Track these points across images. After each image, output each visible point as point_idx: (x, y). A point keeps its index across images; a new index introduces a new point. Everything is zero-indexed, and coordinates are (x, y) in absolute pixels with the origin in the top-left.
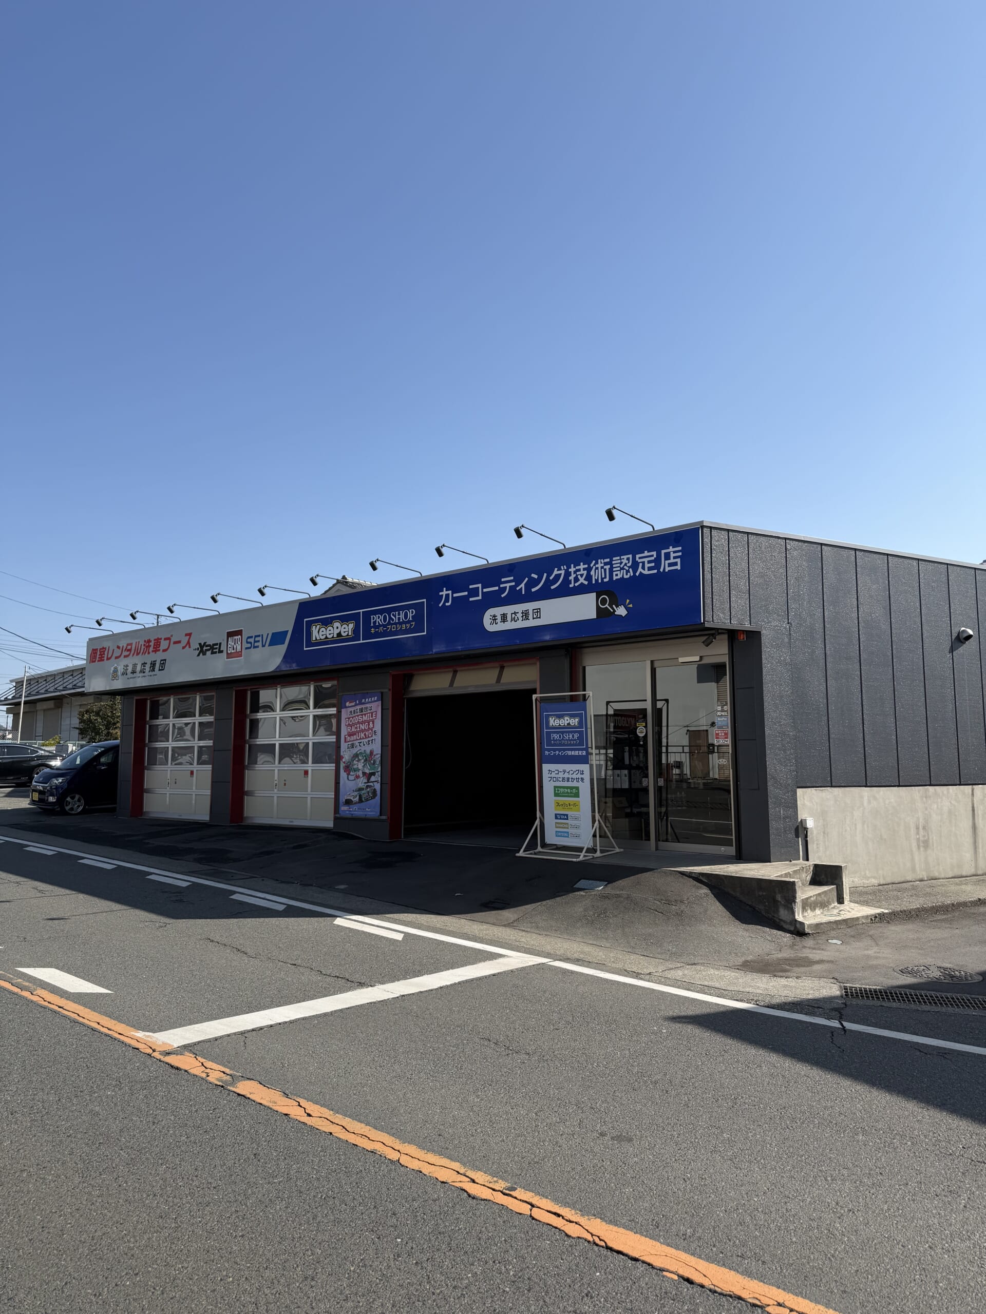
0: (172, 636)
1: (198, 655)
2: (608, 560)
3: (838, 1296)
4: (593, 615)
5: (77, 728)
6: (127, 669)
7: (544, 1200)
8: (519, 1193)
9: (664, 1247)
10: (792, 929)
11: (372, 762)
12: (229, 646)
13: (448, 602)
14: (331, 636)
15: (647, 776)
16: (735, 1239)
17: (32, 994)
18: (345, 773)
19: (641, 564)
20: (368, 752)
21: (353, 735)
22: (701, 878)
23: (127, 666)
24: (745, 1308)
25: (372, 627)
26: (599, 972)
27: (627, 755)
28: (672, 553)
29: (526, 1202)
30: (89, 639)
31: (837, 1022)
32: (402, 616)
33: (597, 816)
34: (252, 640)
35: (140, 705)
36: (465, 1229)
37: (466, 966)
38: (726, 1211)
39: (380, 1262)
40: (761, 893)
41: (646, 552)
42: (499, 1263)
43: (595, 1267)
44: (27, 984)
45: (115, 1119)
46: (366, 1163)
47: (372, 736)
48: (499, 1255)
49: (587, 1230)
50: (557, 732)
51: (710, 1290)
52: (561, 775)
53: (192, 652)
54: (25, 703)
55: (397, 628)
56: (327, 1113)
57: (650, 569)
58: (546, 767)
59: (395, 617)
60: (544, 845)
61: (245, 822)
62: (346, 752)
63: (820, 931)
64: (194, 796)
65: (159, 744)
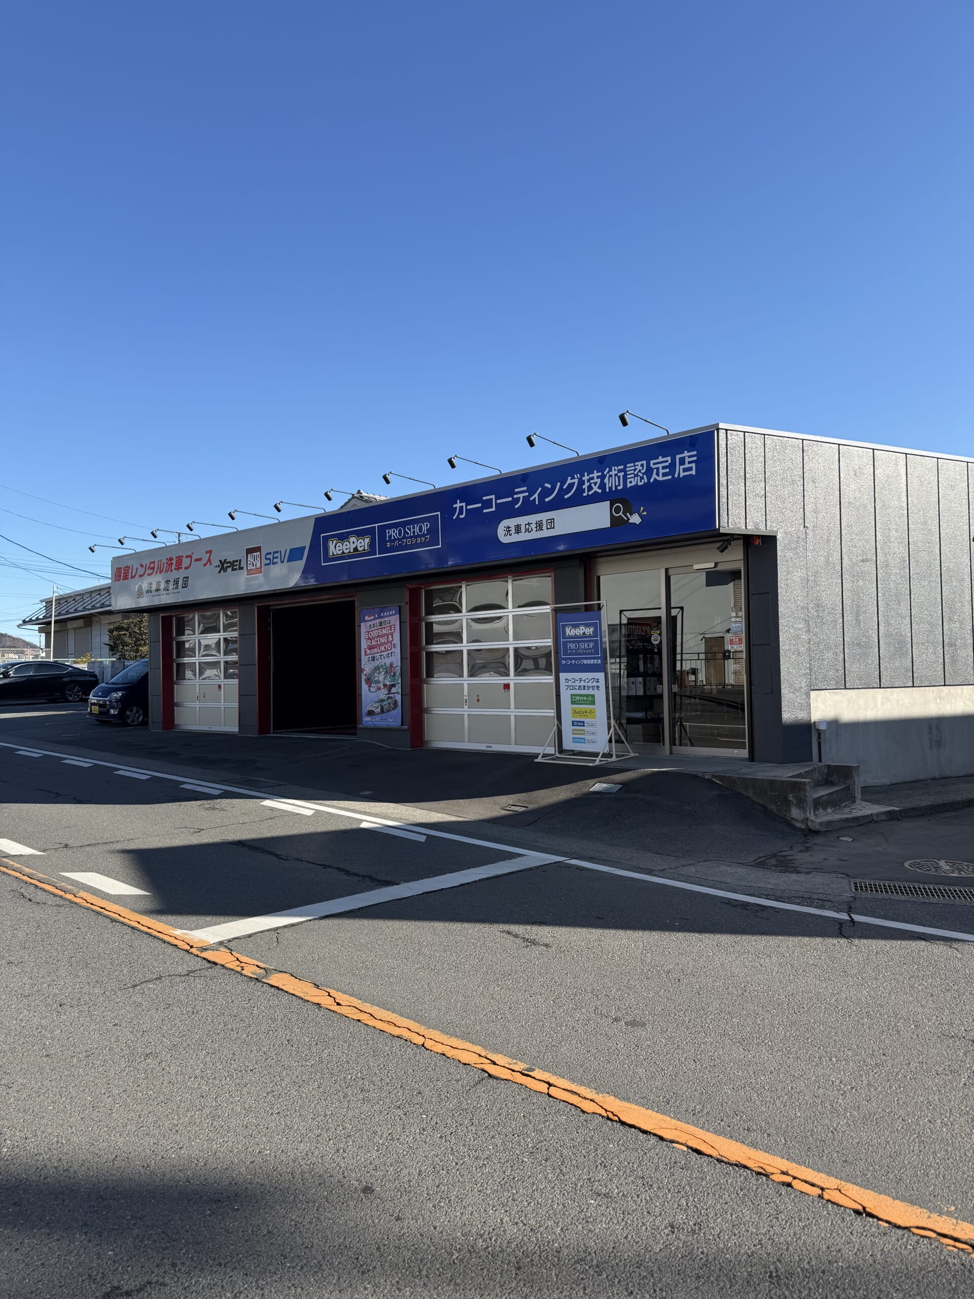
0: (193, 553)
1: (220, 572)
2: (622, 467)
3: (839, 1165)
4: (607, 524)
5: (107, 645)
6: (151, 587)
7: (561, 1080)
8: (537, 1073)
9: (674, 1121)
10: (804, 827)
11: (392, 674)
12: (249, 562)
13: (462, 514)
14: (348, 551)
15: (661, 683)
16: (742, 1114)
17: (75, 897)
18: (367, 686)
19: (655, 470)
20: (388, 664)
21: (373, 648)
22: (714, 779)
23: (151, 584)
24: (750, 1175)
25: (388, 541)
26: (614, 869)
27: (641, 663)
28: (686, 458)
29: (545, 1082)
30: (113, 558)
31: (846, 914)
32: (417, 529)
33: (612, 722)
34: (270, 556)
35: (167, 622)
36: (487, 1106)
37: (486, 865)
38: (734, 1089)
39: (407, 1136)
40: (773, 794)
41: (660, 457)
42: (518, 1136)
43: (609, 1140)
44: (70, 887)
45: (157, 1009)
46: (393, 1047)
47: (391, 649)
48: (518, 1128)
49: (601, 1107)
50: (573, 642)
51: (718, 1160)
52: (577, 683)
53: (213, 569)
54: (56, 622)
55: (412, 542)
56: (356, 1002)
57: (664, 475)
58: (563, 676)
59: (410, 530)
60: (561, 751)
61: (273, 733)
62: (366, 665)
63: (830, 829)
64: (223, 709)
65: (186, 660)
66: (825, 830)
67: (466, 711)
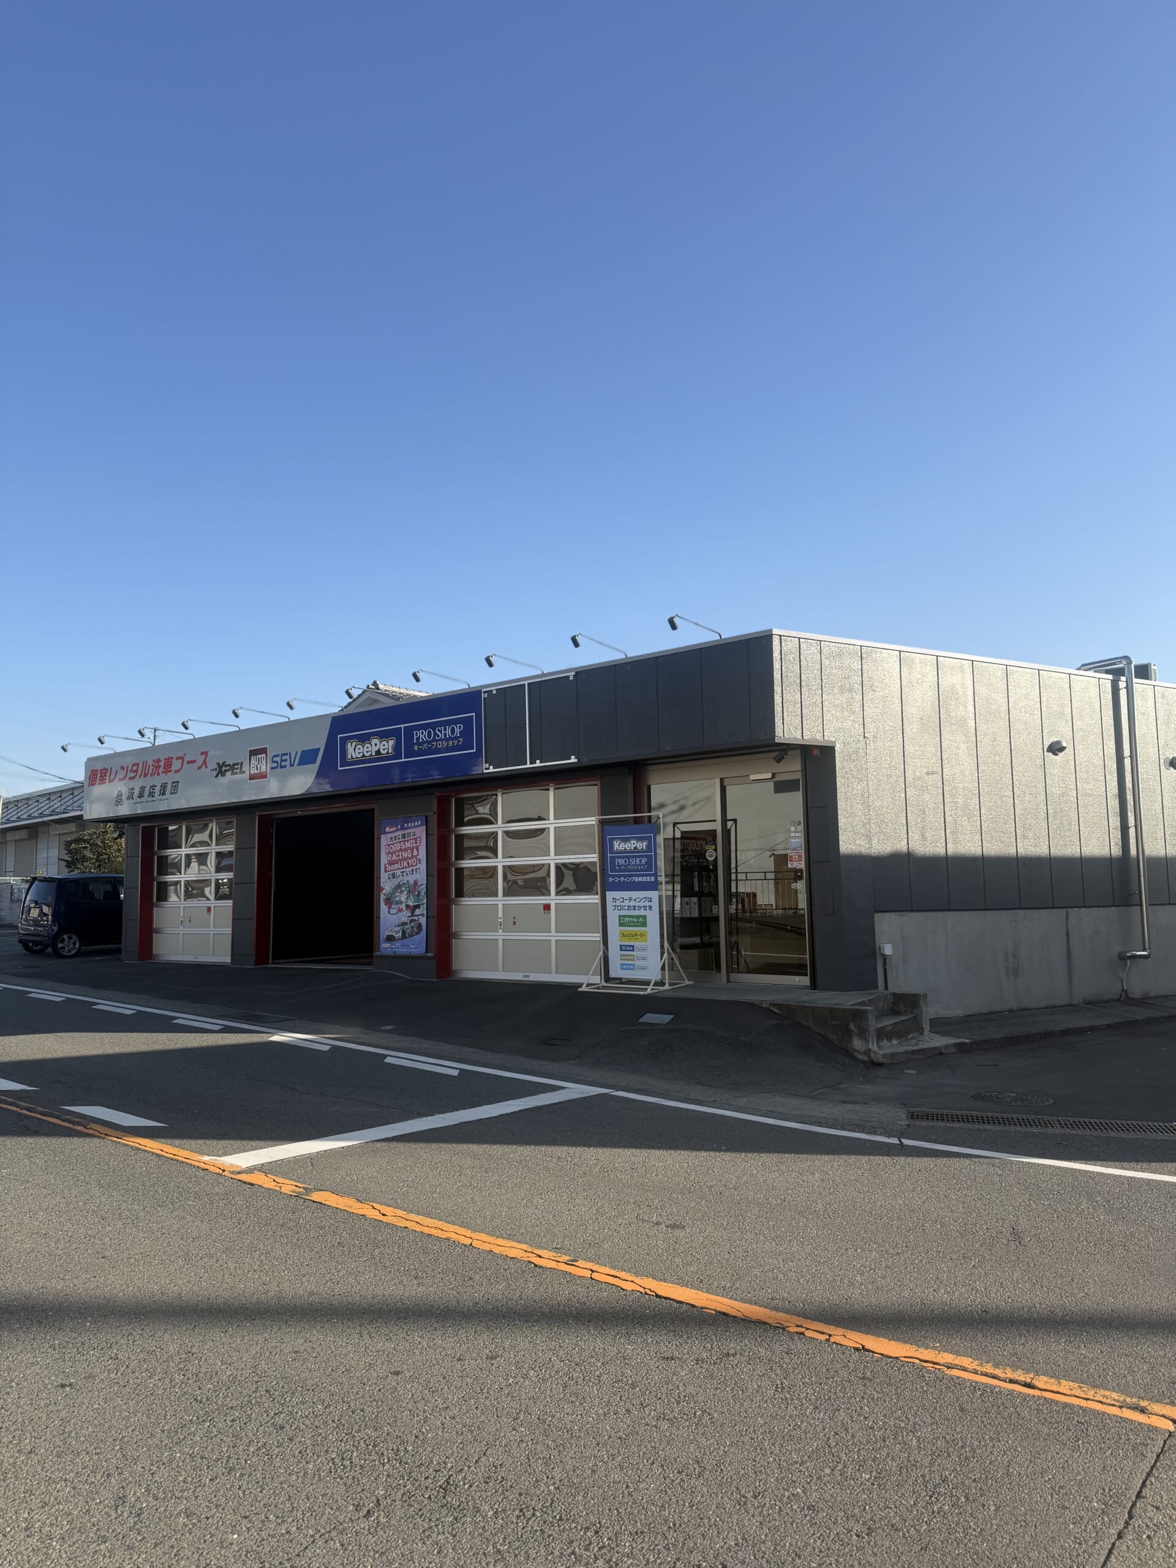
0: (185, 755)
1: (217, 776)
3: (847, 1320)
5: (64, 860)
6: (133, 793)
7: (603, 1267)
8: (580, 1263)
9: (705, 1294)
10: (866, 1059)
11: (417, 893)
12: (252, 766)
14: (369, 754)
15: (717, 904)
16: (768, 1289)
18: (386, 907)
20: (412, 882)
21: (394, 864)
22: (772, 1008)
23: (133, 789)
24: (768, 1327)
25: (416, 744)
26: (665, 1100)
27: (696, 882)
29: (587, 1269)
31: (896, 1139)
32: (448, 732)
33: (666, 945)
34: (278, 759)
35: (147, 834)
37: (527, 1097)
38: (762, 1272)
40: (833, 1023)
43: (646, 1308)
45: (202, 1221)
46: (441, 1246)
47: (416, 865)
49: (640, 1286)
50: (623, 857)
51: (742, 1319)
52: (627, 903)
53: (209, 772)
55: (443, 745)
56: (400, 1212)
58: (610, 895)
59: (441, 733)
60: (608, 979)
61: (272, 964)
62: (386, 884)
63: (894, 1061)
64: (212, 935)
65: (170, 878)
66: (889, 1062)
67: (500, 935)
